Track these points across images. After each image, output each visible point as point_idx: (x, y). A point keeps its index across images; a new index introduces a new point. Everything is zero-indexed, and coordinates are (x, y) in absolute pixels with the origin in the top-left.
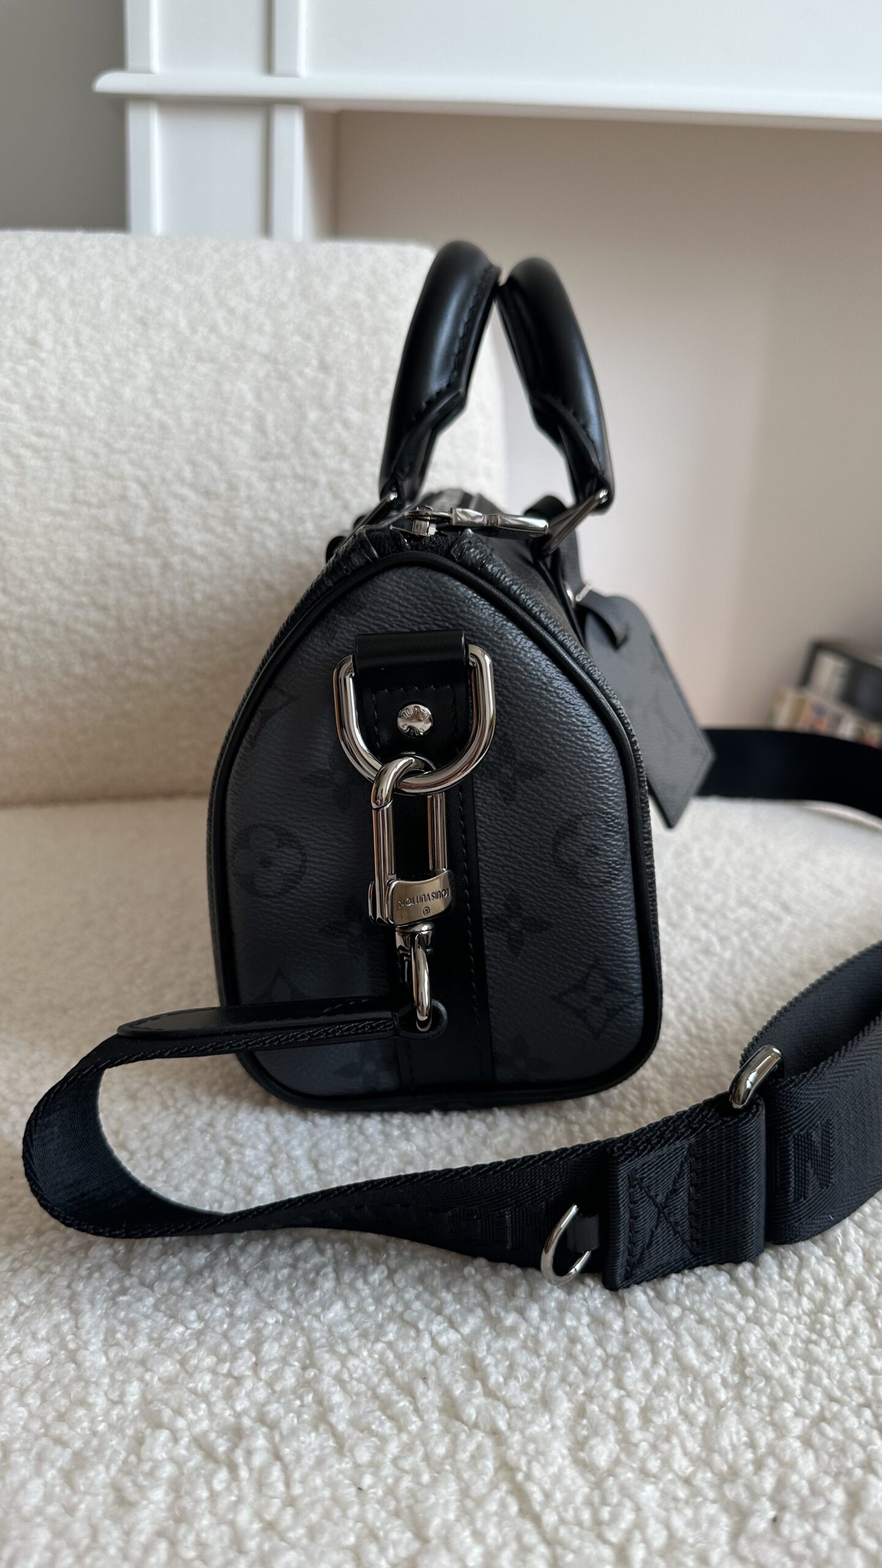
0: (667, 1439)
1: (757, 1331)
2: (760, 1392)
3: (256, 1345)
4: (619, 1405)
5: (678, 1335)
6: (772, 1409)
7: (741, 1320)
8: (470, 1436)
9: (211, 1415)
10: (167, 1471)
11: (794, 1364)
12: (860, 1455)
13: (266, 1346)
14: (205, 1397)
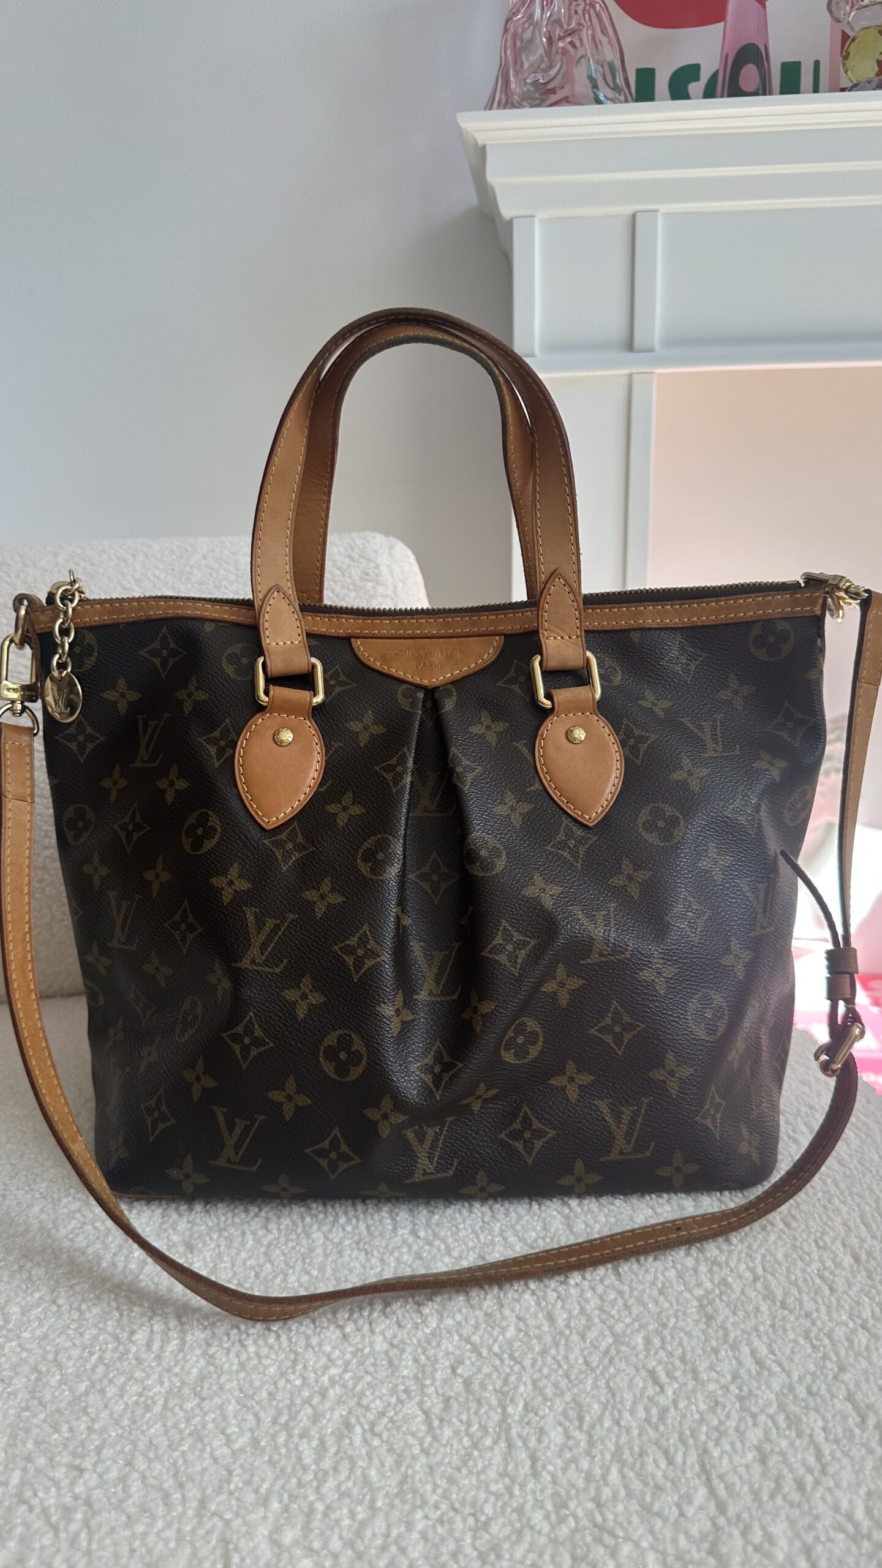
0: (332, 1529)
1: (423, 1459)
2: (404, 1502)
3: (99, 1450)
4: (312, 1504)
5: (370, 1458)
6: (410, 1513)
7: (416, 1450)
8: (209, 1519)
9: (59, 1495)
10: (19, 1530)
11: (439, 1482)
12: (451, 1546)
13: (105, 1451)
14: (56, 1483)
